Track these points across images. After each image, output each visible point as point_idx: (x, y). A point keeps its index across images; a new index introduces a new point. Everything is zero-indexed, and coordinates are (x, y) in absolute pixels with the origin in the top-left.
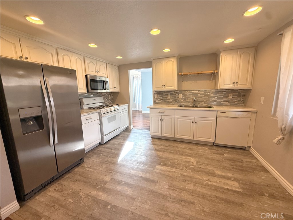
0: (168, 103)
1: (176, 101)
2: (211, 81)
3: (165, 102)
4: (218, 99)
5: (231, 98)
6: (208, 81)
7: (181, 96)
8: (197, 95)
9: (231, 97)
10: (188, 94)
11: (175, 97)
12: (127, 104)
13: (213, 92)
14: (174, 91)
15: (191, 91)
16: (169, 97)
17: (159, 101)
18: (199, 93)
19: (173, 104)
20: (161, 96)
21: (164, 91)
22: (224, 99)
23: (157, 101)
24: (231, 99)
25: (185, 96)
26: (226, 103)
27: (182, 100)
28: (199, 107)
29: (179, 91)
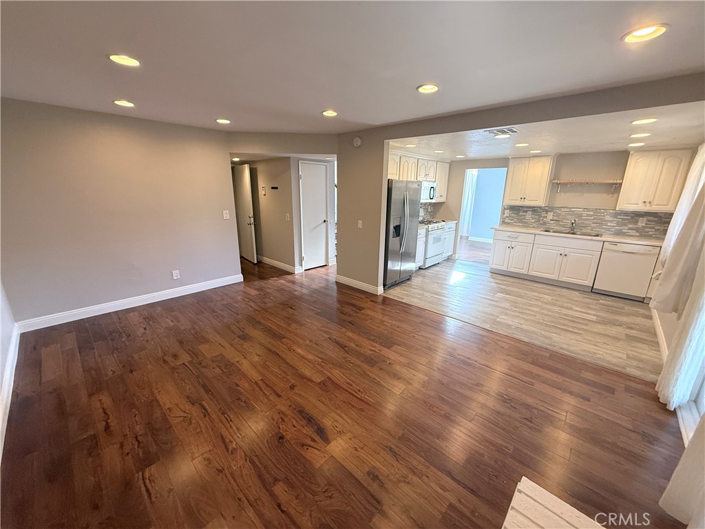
0: (526, 225)
1: (541, 222)
2: (611, 195)
3: (520, 223)
4: (619, 224)
5: (644, 225)
6: (605, 195)
7: (550, 216)
8: (580, 216)
9: (642, 223)
10: (564, 214)
11: (540, 216)
12: (456, 222)
13: (610, 213)
14: (540, 208)
15: (571, 208)
16: (529, 215)
17: (511, 220)
18: (585, 213)
19: (534, 227)
20: (515, 214)
21: (522, 207)
22: (630, 226)
23: (507, 221)
24: (643, 227)
25: (559, 215)
26: (632, 232)
27: (552, 222)
28: (580, 235)
29: (550, 208)
